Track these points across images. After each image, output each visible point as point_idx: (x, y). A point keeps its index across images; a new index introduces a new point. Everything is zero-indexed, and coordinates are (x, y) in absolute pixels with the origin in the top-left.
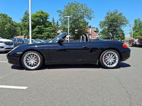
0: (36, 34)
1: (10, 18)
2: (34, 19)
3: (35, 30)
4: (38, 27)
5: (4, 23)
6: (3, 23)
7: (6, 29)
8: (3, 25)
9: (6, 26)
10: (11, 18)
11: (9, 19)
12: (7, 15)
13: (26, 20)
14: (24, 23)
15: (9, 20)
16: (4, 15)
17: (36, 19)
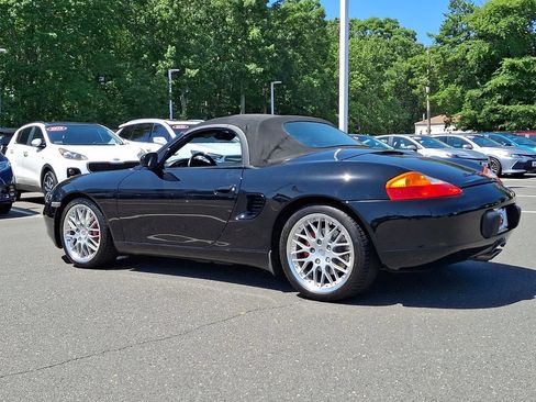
0: (500, 102)
1: (407, 34)
2: (490, 27)
3: (493, 81)
4: (513, 68)
5: (380, 60)
6: (375, 61)
7: (387, 85)
8: (379, 69)
9: (387, 72)
10: (413, 36)
11: (401, 39)
12: (395, 24)
13: (455, 34)
14: (443, 55)
15: (403, 44)
16: (381, 25)
17: (503, 23)
